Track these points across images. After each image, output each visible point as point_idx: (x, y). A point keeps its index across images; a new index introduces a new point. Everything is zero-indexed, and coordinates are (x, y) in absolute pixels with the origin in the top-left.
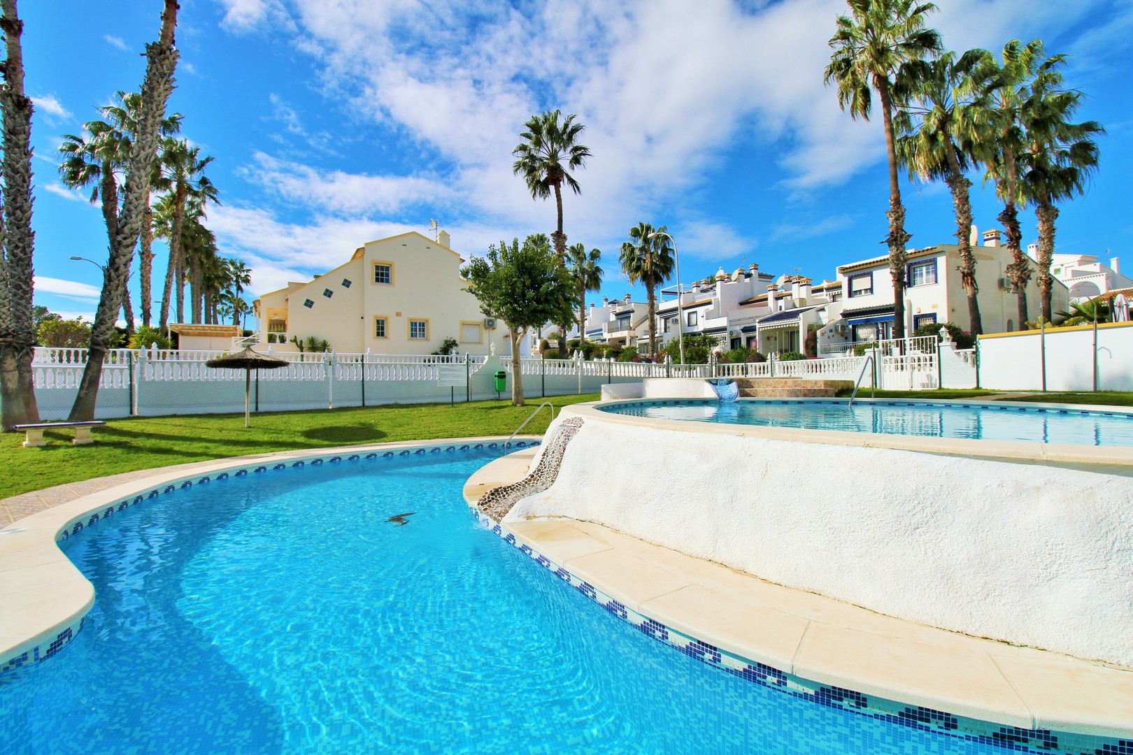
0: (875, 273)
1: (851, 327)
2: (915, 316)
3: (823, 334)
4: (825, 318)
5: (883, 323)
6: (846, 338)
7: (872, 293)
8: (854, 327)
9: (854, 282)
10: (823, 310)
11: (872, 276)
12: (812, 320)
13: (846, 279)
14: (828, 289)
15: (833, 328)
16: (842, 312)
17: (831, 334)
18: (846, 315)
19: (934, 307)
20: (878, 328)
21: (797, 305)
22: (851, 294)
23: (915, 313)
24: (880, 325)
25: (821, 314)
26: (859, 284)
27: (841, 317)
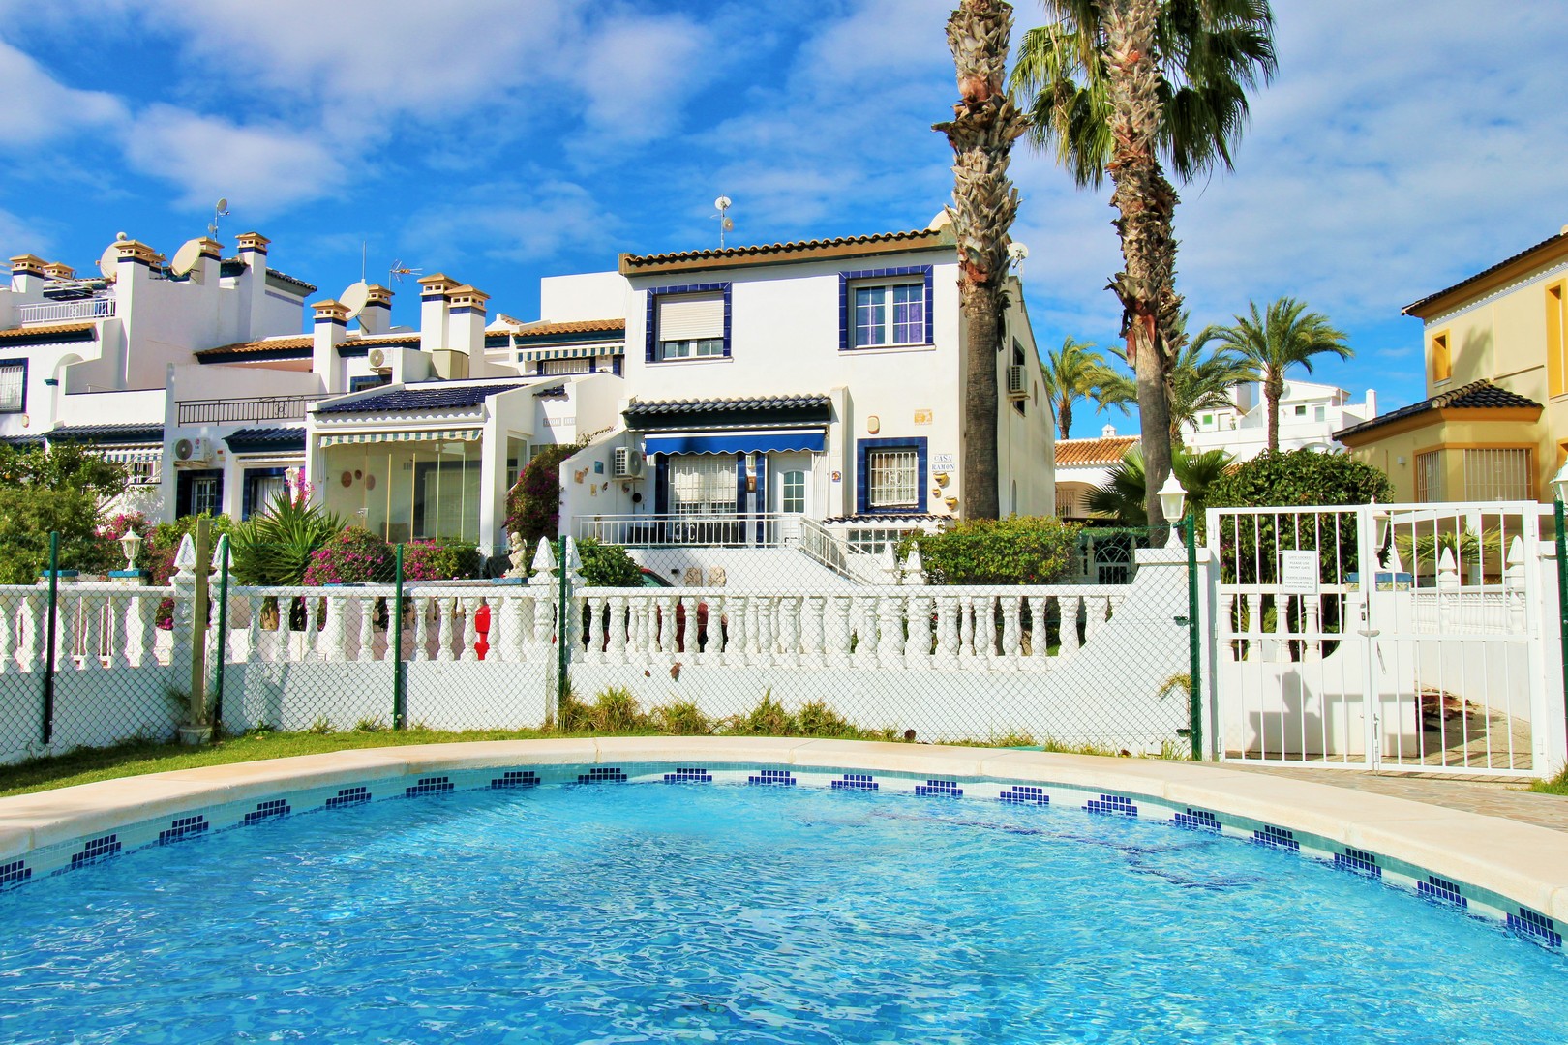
0: (739, 290)
1: (651, 460)
2: (861, 442)
3: (579, 477)
4: (563, 424)
5: (759, 456)
6: (637, 498)
7: (727, 353)
8: (661, 460)
9: (667, 310)
10: (558, 392)
11: (728, 299)
12: (523, 426)
13: (641, 298)
14: (523, 340)
15: (604, 459)
16: (626, 407)
17: (602, 479)
18: (642, 418)
19: (920, 418)
20: (742, 472)
21: (443, 369)
22: (655, 350)
23: (862, 432)
24: (750, 462)
25: (551, 406)
26: (683, 319)
27: (621, 426)
